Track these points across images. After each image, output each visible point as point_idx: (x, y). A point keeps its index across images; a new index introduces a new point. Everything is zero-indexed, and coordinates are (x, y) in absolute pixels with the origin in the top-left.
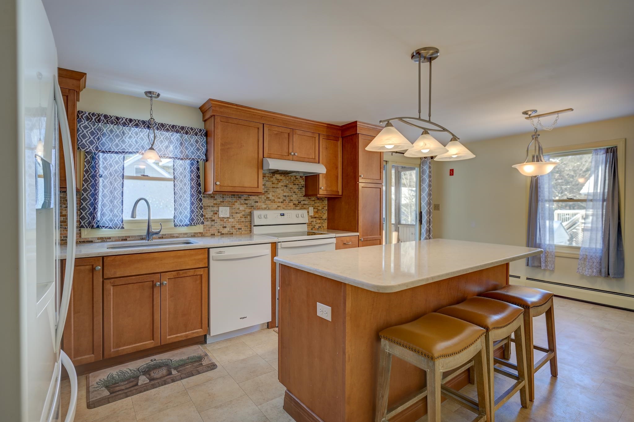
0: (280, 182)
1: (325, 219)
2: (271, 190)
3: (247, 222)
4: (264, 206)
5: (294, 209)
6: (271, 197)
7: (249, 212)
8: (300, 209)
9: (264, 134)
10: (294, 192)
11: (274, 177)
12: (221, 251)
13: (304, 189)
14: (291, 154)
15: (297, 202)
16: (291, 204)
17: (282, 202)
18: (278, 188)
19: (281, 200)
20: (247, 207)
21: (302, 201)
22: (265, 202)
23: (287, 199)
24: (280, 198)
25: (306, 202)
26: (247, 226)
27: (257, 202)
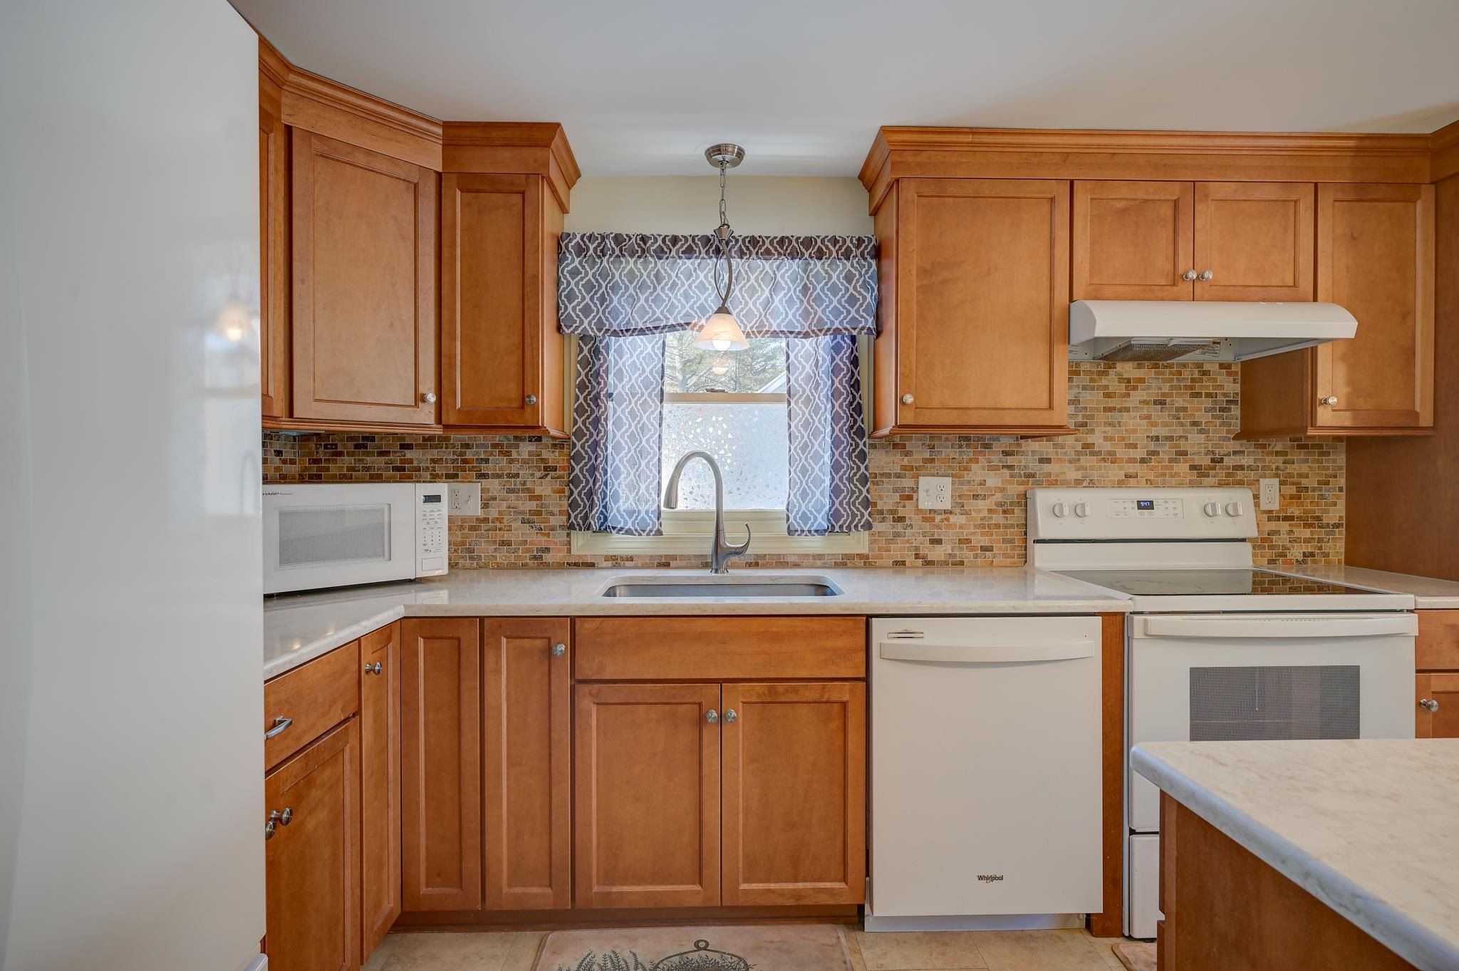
0: (1135, 388)
1: (1337, 526)
2: (1102, 417)
3: (1012, 526)
4: (1073, 475)
5: (1192, 485)
6: (1101, 441)
7: (1018, 495)
8: (1221, 485)
9: (1075, 218)
10: (1195, 424)
11: (1112, 372)
12: (909, 630)
13: (1236, 411)
14: (1184, 277)
15: (1206, 461)
16: (1182, 468)
17: (1143, 461)
18: (1127, 410)
19: (1139, 453)
20: (1012, 476)
21: (1228, 455)
22: (1079, 460)
23: (1166, 451)
24: (1135, 446)
25: (1246, 461)
26: (1012, 541)
27: (1048, 461)
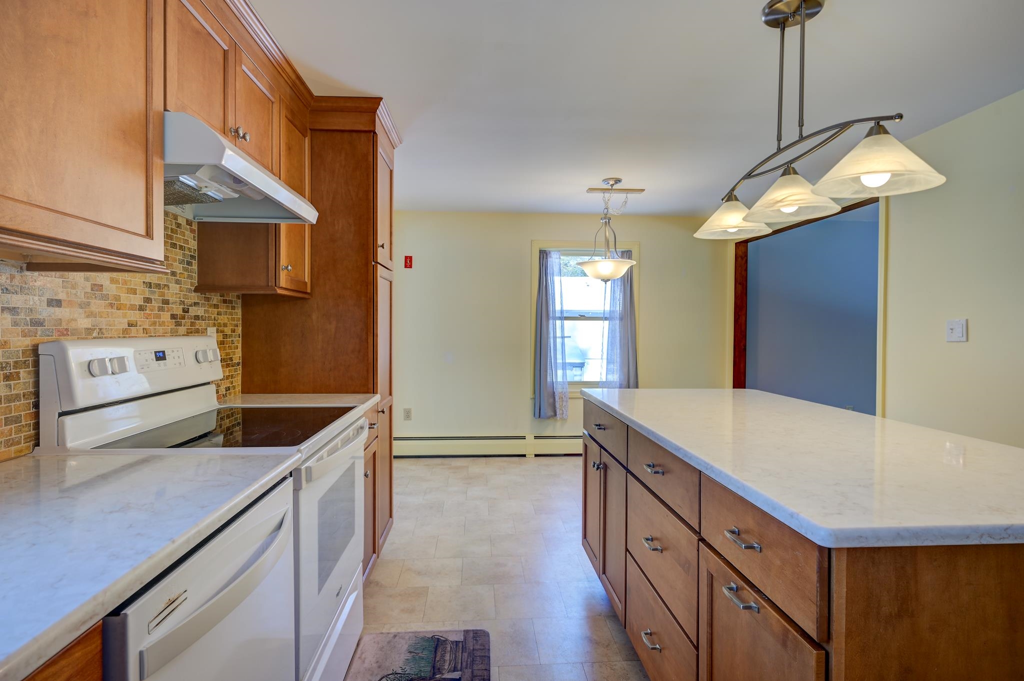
1: (238, 364)
3: (17, 397)
4: (84, 323)
6: (108, 282)
7: (24, 352)
8: (189, 333)
10: (173, 274)
12: (173, 597)
13: (195, 264)
14: (234, 132)
15: (179, 312)
16: (166, 316)
17: (141, 308)
19: (138, 300)
20: (15, 324)
21: (191, 306)
22: (89, 304)
23: (156, 298)
24: (134, 291)
25: (200, 311)
26: (17, 419)
27: (58, 303)
